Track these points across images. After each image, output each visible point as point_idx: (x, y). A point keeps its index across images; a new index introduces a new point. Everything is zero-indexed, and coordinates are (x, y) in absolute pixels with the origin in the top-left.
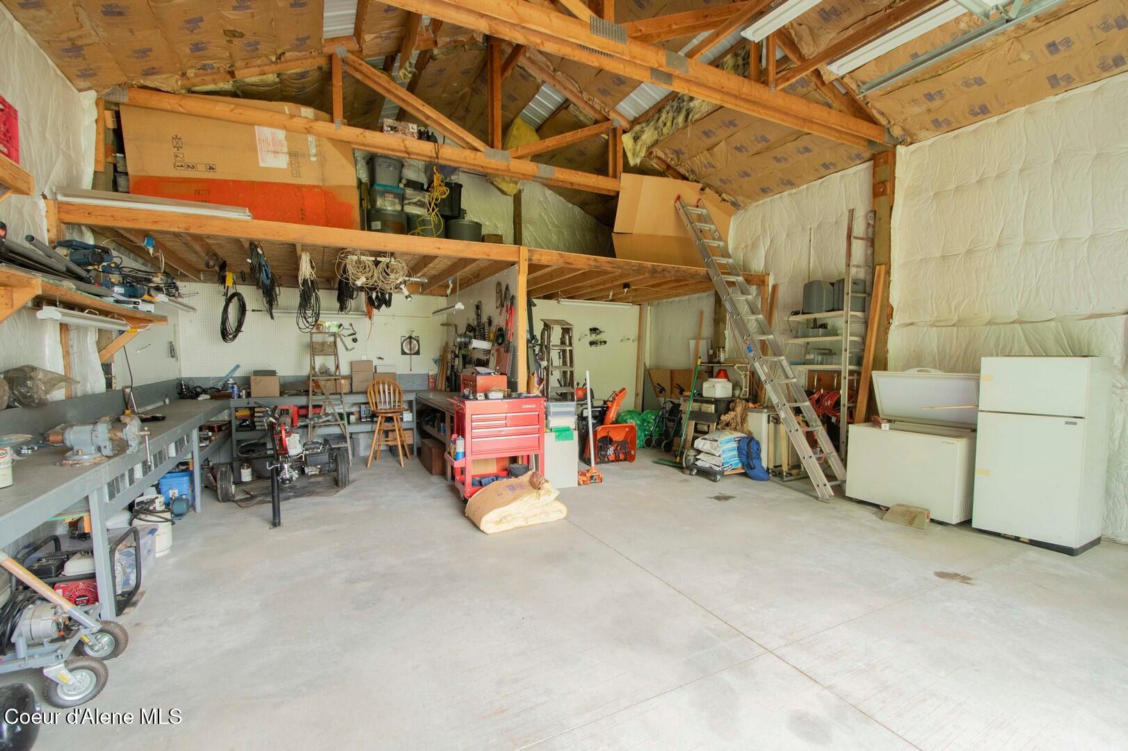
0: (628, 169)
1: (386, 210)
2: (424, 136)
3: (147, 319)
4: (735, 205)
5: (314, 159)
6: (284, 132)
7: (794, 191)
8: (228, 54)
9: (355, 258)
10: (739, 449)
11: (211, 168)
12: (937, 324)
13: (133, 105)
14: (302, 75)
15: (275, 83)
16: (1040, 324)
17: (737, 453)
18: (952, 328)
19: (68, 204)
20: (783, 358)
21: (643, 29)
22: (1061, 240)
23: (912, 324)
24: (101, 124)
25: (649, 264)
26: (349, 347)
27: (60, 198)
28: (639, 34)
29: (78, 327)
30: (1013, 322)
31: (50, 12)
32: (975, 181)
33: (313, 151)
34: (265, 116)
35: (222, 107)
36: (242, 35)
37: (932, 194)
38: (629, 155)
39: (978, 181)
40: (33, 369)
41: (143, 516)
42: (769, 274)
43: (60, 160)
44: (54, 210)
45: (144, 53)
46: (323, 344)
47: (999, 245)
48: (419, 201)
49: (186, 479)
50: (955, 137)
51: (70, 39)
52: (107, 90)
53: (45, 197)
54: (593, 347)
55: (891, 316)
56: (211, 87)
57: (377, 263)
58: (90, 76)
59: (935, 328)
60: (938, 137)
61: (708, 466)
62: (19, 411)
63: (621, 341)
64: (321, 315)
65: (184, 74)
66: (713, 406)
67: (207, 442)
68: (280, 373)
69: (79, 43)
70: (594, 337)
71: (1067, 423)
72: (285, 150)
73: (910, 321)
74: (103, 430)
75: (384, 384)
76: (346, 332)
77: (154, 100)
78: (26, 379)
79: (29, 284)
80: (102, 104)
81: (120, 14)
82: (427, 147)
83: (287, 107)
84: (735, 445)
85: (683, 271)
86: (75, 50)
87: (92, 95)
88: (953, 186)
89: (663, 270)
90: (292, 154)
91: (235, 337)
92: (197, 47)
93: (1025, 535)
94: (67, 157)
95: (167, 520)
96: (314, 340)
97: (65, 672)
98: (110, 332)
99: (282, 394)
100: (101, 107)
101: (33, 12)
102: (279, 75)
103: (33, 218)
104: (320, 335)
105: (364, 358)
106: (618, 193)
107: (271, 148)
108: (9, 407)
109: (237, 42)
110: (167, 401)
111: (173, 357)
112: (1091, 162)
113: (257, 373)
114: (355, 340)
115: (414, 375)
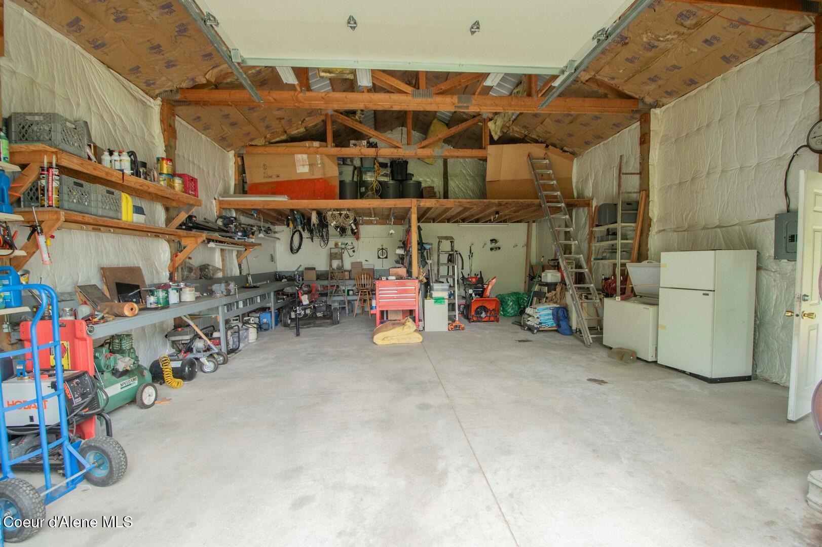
0: (492, 142)
1: (368, 181)
2: (371, 145)
3: (253, 245)
4: (574, 154)
5: (319, 166)
6: (307, 155)
7: (606, 142)
8: (280, 126)
9: (331, 213)
10: (553, 314)
11: (278, 176)
12: (677, 230)
13: (248, 153)
14: (316, 125)
15: (304, 132)
16: (729, 228)
17: (552, 317)
18: (684, 232)
19: (223, 201)
20: (581, 255)
21: (442, 87)
22: (741, 168)
23: (664, 230)
24: (236, 163)
25: (496, 201)
26: (351, 255)
27: (221, 199)
28: (441, 91)
29: (229, 250)
30: (715, 227)
31: (212, 129)
32: (696, 129)
33: (319, 162)
34: (297, 149)
35: (281, 149)
36: (284, 118)
37: (674, 140)
38: (493, 134)
39: (697, 130)
40: (208, 265)
41: (246, 325)
42: (593, 199)
43: (221, 183)
44: (218, 204)
45: (248, 134)
46: (336, 254)
47: (708, 174)
48: (385, 173)
49: (269, 315)
50: (685, 100)
51: (221, 136)
52: (238, 149)
53: (215, 199)
54: (493, 251)
55: (650, 225)
56: (278, 139)
57: (340, 214)
58: (230, 146)
59: (676, 233)
60: (676, 101)
61: (532, 324)
62: (203, 280)
63: (514, 247)
64: (330, 239)
65: (265, 137)
66: (547, 288)
67: (282, 300)
68: (318, 269)
69: (224, 136)
70: (493, 245)
71: (704, 294)
72: (307, 163)
73: (663, 229)
74: (223, 285)
75: (364, 274)
76: (349, 247)
77: (256, 150)
78: (205, 269)
79: (201, 236)
80: (237, 155)
81: (235, 124)
82: (371, 151)
83: (307, 144)
84: (550, 312)
85: (522, 203)
86: (223, 139)
87: (233, 152)
88: (684, 134)
89: (506, 204)
90: (311, 165)
91: (298, 251)
92: (267, 127)
93: (688, 370)
94: (224, 181)
95: (255, 327)
96: (332, 252)
97: (206, 361)
98: (241, 251)
99: (318, 279)
100: (236, 156)
101: (207, 131)
102: (305, 128)
103: (211, 209)
104: (337, 249)
105: (358, 260)
106: (487, 157)
107: (302, 164)
108: (200, 278)
109: (283, 121)
110: (268, 282)
111: (272, 261)
112: (756, 111)
113: (306, 269)
114: (354, 251)
115: (385, 269)
